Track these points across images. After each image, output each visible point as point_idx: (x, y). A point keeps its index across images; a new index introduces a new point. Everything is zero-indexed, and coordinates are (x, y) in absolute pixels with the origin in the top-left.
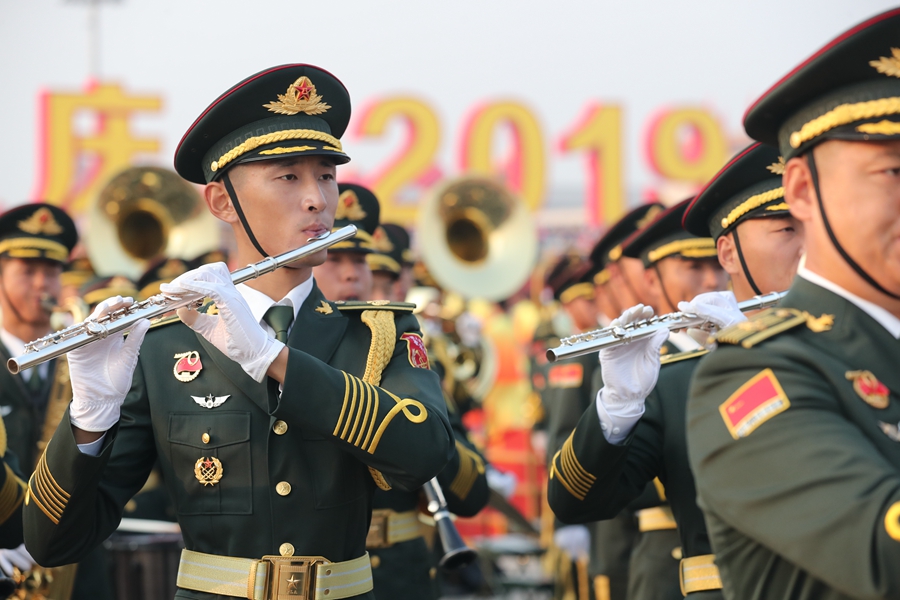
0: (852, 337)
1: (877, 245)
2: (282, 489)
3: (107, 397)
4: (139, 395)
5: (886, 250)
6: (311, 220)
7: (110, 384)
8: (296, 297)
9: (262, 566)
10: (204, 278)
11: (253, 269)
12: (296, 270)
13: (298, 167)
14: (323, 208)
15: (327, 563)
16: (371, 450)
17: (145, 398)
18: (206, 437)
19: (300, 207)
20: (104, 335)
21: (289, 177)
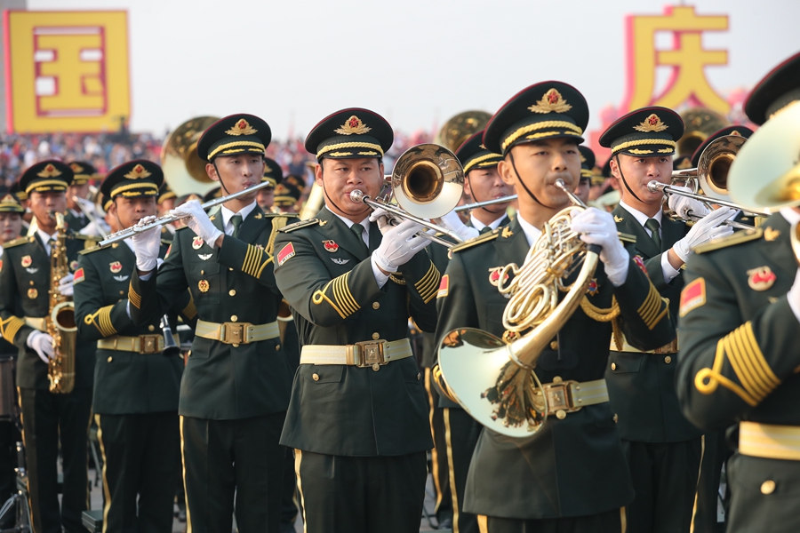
0: (332, 228)
1: (337, 195)
2: (232, 293)
3: (149, 257)
4: (177, 254)
5: (341, 197)
6: (246, 180)
7: (149, 251)
8: (244, 212)
9: (223, 327)
10: (188, 207)
11: (224, 198)
12: (244, 200)
13: (240, 158)
14: (251, 175)
15: (251, 326)
16: (258, 277)
17: (180, 256)
18: (202, 272)
19: (241, 174)
20: (142, 232)
21: (236, 162)
